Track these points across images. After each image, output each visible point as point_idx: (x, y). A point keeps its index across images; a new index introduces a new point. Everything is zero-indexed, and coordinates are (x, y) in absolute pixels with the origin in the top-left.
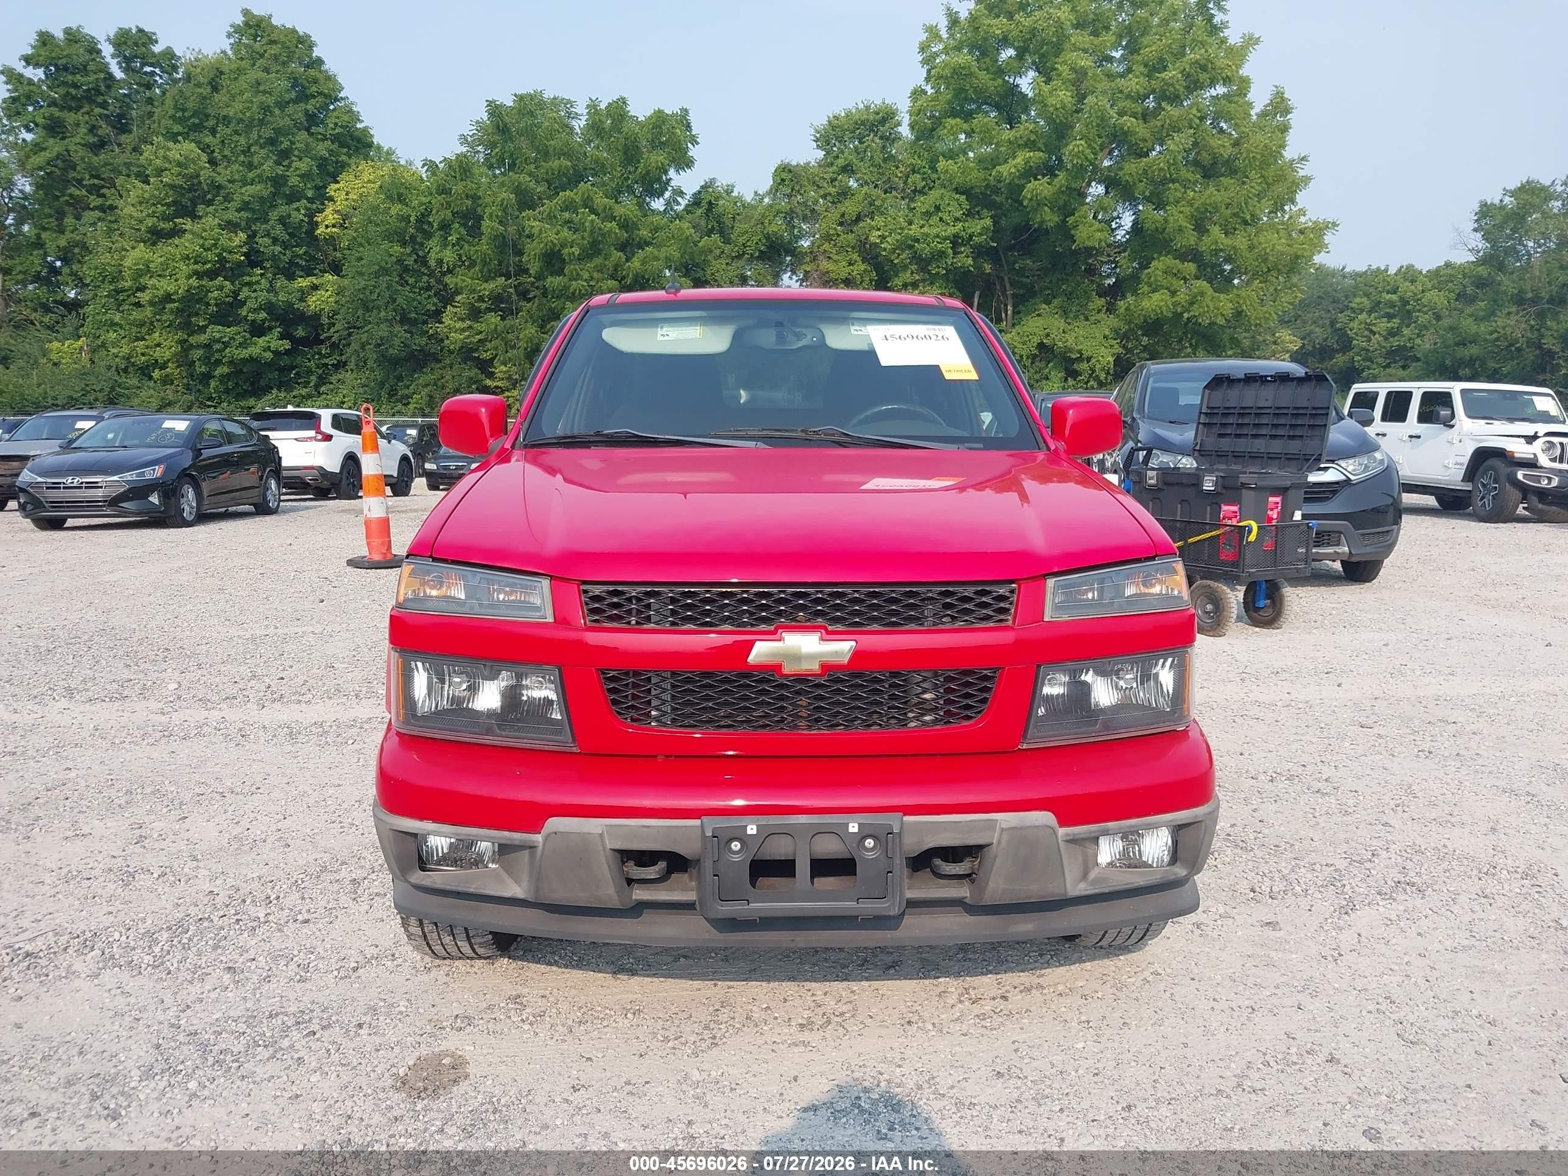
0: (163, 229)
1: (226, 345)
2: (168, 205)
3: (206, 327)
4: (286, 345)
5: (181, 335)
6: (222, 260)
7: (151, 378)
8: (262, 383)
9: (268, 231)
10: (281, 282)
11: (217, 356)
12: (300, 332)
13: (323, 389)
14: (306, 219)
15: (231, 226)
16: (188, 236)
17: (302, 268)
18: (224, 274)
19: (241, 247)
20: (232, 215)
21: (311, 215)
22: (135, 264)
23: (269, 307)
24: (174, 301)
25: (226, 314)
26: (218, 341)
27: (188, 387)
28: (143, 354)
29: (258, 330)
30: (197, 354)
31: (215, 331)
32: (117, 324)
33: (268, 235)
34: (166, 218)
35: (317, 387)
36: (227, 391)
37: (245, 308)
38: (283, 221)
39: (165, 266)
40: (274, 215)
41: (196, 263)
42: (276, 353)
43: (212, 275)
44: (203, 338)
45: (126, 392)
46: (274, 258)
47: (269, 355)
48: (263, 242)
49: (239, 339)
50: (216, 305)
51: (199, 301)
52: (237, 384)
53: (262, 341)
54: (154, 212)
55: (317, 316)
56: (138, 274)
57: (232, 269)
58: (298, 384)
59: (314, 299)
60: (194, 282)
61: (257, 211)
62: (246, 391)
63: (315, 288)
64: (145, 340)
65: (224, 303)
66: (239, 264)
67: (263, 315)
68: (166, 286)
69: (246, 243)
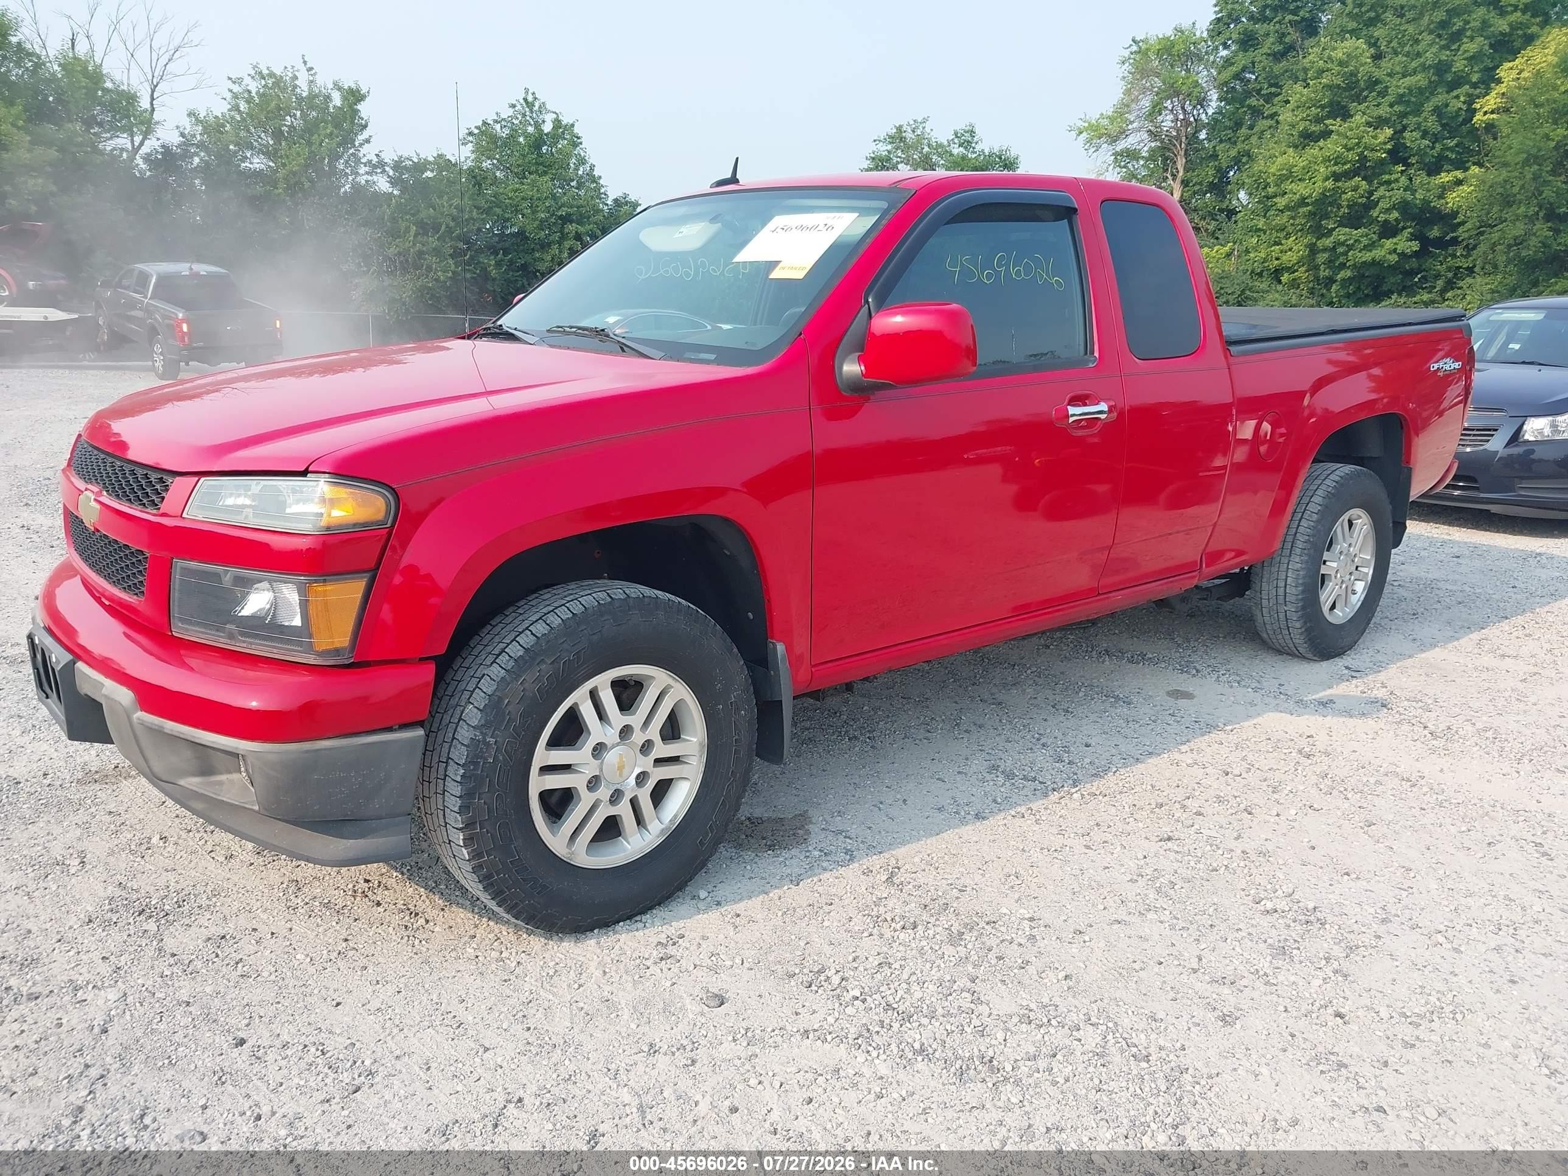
0: (1314, 132)
1: (1350, 248)
2: (1323, 107)
3: (1334, 229)
4: (1415, 246)
5: (1309, 239)
6: (1363, 159)
7: (1280, 282)
8: (1385, 288)
9: (1419, 124)
10: (1421, 178)
11: (1341, 259)
12: (1435, 232)
13: (1449, 295)
14: (1464, 107)
15: (1379, 123)
16: (1334, 137)
17: (1451, 162)
18: (1363, 173)
19: (1385, 143)
20: (1384, 111)
21: (1470, 102)
22: (1279, 170)
23: (1404, 207)
24: (1308, 204)
25: (1357, 216)
26: (1343, 244)
27: (1312, 292)
28: (1277, 259)
29: (1389, 231)
30: (1322, 258)
31: (1342, 234)
32: (1260, 230)
33: (1418, 127)
34: (1318, 120)
35: (1443, 291)
36: (1348, 296)
37: (1377, 209)
38: (1438, 111)
39: (1307, 169)
40: (1429, 107)
41: (1336, 164)
42: (1402, 255)
43: (1348, 175)
44: (1328, 242)
45: (1255, 295)
46: (1421, 153)
47: (1393, 258)
48: (1410, 138)
49: (1365, 241)
50: (1349, 207)
51: (1331, 204)
52: (1359, 288)
53: (1389, 244)
54: (1308, 115)
55: (1454, 214)
56: (1282, 179)
57: (1373, 168)
58: (1423, 289)
59: (1454, 195)
60: (1329, 184)
61: (1412, 103)
62: (1367, 296)
63: (1459, 182)
64: (1282, 244)
65: (1355, 204)
66: (1382, 162)
67: (1395, 214)
68: (1302, 189)
69: (1391, 139)
